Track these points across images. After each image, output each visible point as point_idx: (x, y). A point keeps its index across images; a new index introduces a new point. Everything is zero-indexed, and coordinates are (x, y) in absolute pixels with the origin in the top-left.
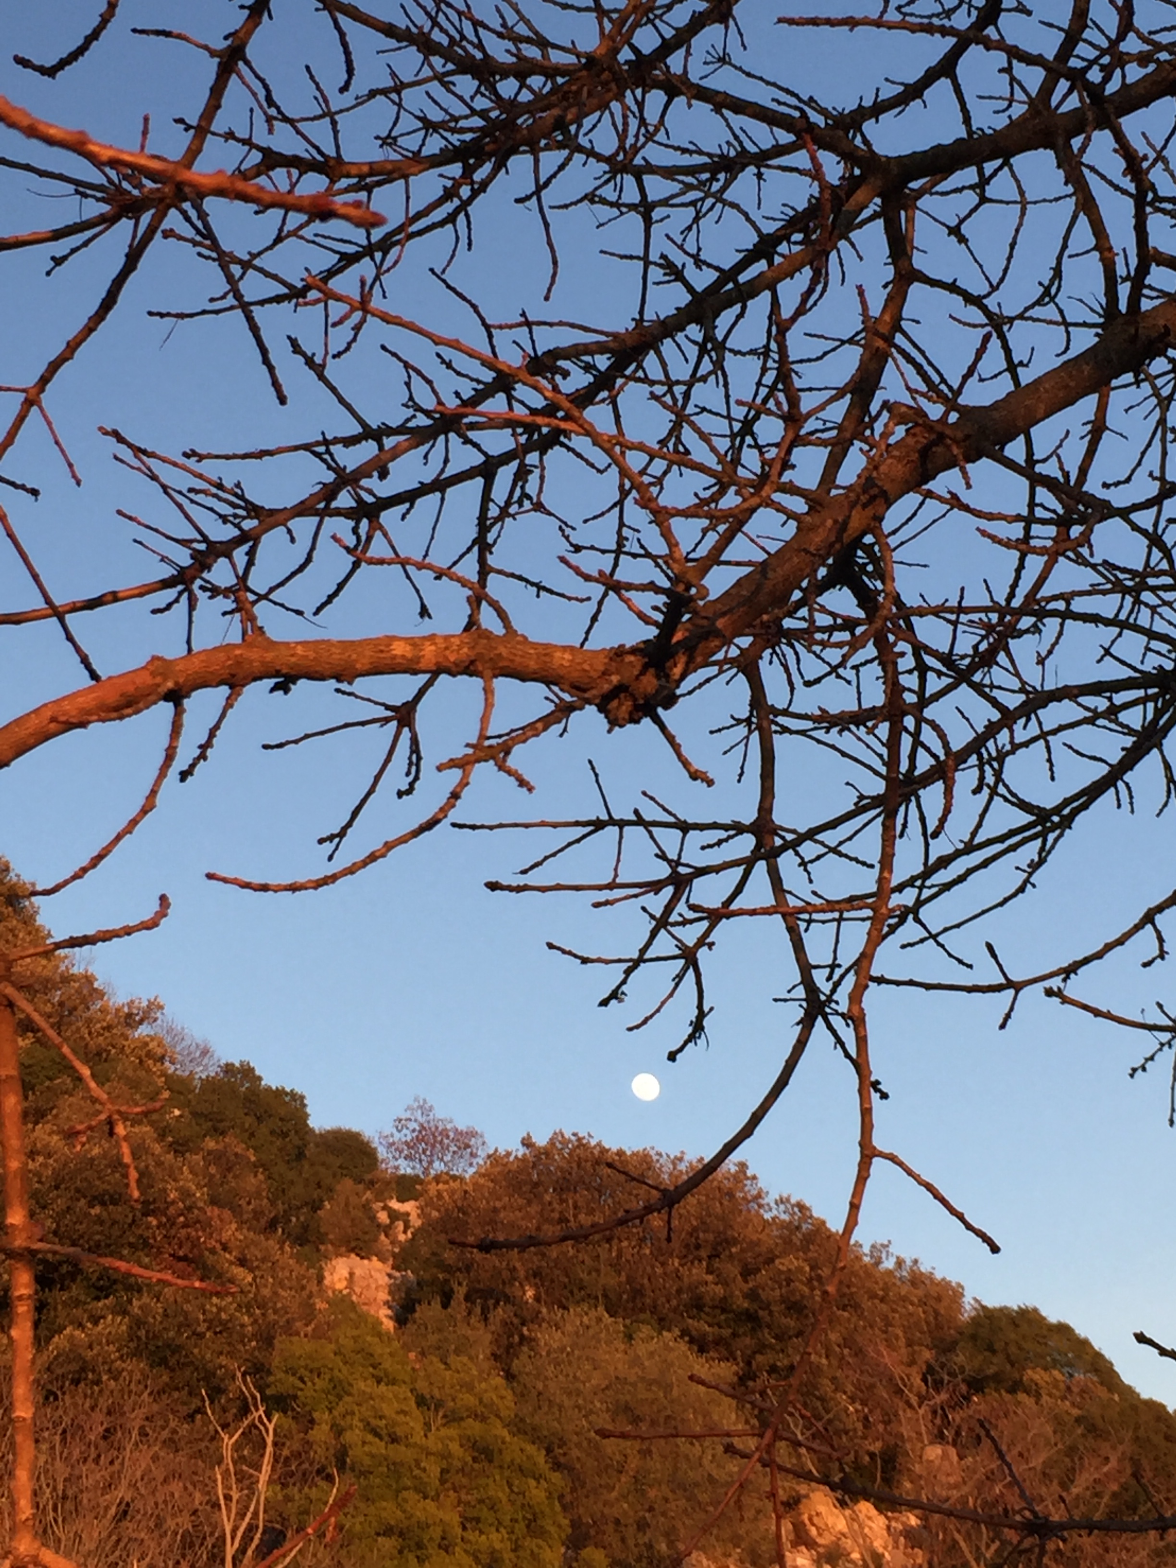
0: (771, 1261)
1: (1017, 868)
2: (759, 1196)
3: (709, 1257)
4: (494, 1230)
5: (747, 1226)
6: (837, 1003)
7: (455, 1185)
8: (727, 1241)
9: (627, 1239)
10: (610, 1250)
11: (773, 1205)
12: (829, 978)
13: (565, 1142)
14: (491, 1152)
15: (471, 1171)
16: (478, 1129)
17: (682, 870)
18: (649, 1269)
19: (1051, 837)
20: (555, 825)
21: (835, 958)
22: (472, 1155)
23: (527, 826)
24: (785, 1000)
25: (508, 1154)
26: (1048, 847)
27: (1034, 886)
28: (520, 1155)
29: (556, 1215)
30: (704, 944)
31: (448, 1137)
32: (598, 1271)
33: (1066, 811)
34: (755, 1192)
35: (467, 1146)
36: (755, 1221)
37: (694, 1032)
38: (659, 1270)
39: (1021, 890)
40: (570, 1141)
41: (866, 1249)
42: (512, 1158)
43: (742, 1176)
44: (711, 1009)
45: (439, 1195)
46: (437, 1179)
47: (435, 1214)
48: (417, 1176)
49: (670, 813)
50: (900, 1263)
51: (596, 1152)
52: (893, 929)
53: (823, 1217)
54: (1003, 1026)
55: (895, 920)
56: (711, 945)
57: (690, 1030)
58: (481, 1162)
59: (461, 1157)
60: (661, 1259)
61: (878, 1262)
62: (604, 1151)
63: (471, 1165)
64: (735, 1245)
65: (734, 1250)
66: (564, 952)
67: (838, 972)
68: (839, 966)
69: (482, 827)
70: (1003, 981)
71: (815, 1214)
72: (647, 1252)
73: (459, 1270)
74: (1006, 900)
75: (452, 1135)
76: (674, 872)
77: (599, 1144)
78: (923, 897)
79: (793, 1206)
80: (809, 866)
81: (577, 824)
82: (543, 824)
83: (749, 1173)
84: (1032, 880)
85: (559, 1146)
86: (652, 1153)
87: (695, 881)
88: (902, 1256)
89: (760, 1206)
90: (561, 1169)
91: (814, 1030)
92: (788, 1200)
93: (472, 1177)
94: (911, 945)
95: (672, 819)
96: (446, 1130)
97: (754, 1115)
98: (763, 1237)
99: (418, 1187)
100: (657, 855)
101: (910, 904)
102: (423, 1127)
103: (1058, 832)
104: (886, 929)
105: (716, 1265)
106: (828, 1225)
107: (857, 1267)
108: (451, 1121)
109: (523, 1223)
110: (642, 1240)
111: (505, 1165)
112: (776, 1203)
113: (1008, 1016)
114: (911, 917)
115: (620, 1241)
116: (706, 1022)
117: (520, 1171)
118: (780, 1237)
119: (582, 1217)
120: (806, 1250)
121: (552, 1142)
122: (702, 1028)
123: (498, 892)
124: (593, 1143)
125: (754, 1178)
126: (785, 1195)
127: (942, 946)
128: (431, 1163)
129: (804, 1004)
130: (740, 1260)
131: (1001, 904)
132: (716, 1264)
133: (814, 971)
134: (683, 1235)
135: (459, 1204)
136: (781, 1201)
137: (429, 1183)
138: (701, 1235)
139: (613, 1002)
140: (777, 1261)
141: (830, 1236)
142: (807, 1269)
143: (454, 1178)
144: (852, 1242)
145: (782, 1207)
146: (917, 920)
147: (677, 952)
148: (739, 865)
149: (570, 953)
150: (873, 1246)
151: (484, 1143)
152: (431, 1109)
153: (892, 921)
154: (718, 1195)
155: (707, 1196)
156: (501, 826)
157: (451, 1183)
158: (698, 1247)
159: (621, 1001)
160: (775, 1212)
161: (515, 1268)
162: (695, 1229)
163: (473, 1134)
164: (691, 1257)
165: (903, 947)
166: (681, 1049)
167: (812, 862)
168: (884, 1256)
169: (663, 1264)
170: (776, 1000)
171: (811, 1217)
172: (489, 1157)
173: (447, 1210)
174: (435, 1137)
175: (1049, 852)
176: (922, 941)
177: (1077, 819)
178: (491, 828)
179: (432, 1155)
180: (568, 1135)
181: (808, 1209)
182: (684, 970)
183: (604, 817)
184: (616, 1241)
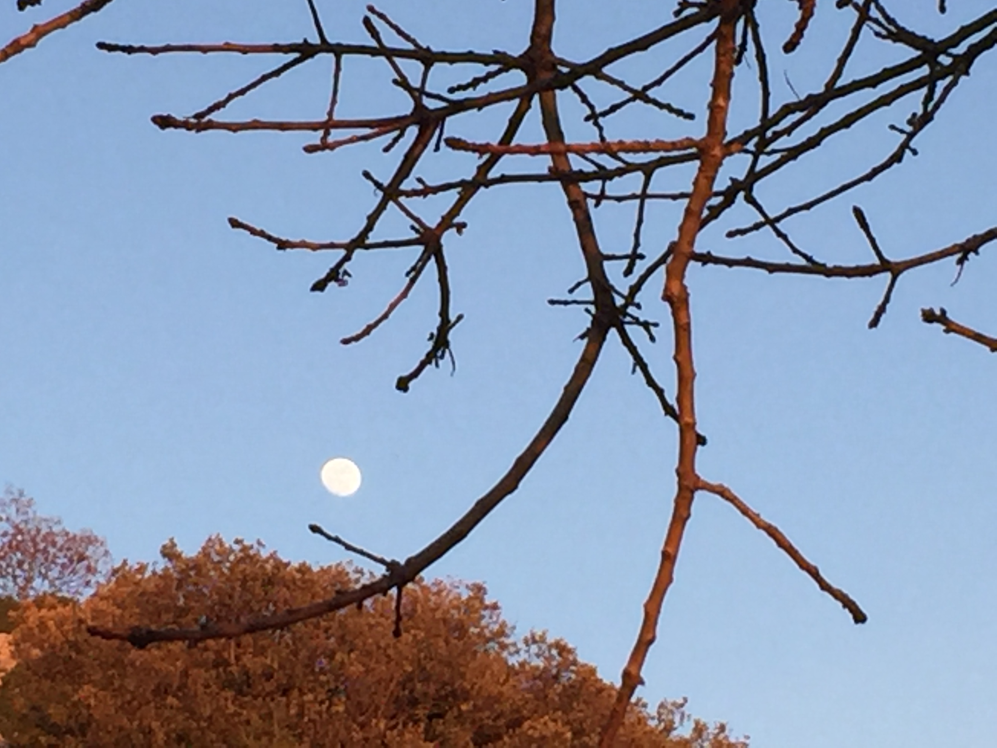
0: (517, 723)
1: (893, 127)
2: (502, 633)
3: (430, 718)
4: (122, 676)
5: (483, 675)
6: (638, 306)
7: (66, 611)
8: (453, 693)
9: (311, 690)
10: (288, 706)
11: (521, 645)
12: (628, 272)
13: (225, 553)
14: (117, 565)
15: (90, 591)
16: (98, 533)
17: (431, 104)
18: (343, 733)
19: (941, 85)
20: (245, 50)
21: (637, 244)
22: (89, 569)
23: (205, 50)
24: (566, 303)
25: (142, 569)
26: (937, 96)
27: (915, 152)
28: (159, 570)
29: (211, 656)
30: (451, 226)
31: (54, 544)
32: (270, 734)
33: (961, 49)
34: (496, 627)
35: (82, 558)
36: (496, 667)
37: (435, 348)
38: (357, 736)
39: (897, 158)
40: (232, 551)
41: (652, 710)
42: (148, 574)
43: (477, 604)
44: (460, 318)
45: (42, 625)
46: (40, 602)
47: (36, 652)
48: (10, 598)
49: (407, 38)
50: (699, 730)
51: (269, 567)
52: (715, 212)
53: (592, 664)
54: (874, 323)
55: (720, 199)
56: (461, 227)
57: (430, 345)
58: (102, 580)
59: (74, 572)
60: (361, 719)
61: (669, 729)
62: (280, 566)
63: (88, 583)
64: (466, 700)
65: (464, 707)
66: (253, 232)
67: (640, 267)
68: (642, 257)
69: (142, 49)
70: (877, 261)
71: (581, 660)
72: (341, 708)
73: (70, 731)
74: (876, 172)
75: (60, 541)
76: (419, 107)
77: (273, 556)
78: (759, 167)
79: (550, 647)
80: (601, 120)
81: (276, 48)
82: (228, 48)
83: (488, 600)
84: (912, 144)
85: (216, 558)
86: (350, 569)
87: (448, 120)
88: (703, 720)
89: (504, 647)
90: (219, 591)
91: (605, 345)
92: (543, 639)
93: (89, 602)
94: (742, 232)
95: (410, 46)
96: (51, 533)
97: (520, 461)
98: (504, 689)
99: (12, 613)
100: (395, 82)
101: (741, 177)
102: (20, 531)
103: (949, 79)
104: (706, 213)
105: (440, 728)
106: (599, 675)
107: (639, 734)
108: (59, 522)
109: (165, 666)
110: (333, 692)
111: (137, 584)
112: (526, 642)
113: (881, 310)
114: (741, 195)
115: (302, 693)
116: (451, 336)
117: (160, 592)
118: (530, 690)
119: (247, 660)
120: (566, 709)
121: (205, 553)
122: (446, 344)
123: (171, 130)
124: (264, 554)
125: (495, 607)
126: (539, 633)
127: (784, 237)
128: (29, 580)
129: (592, 308)
130: (473, 722)
131: (869, 177)
132: (439, 726)
133: (606, 264)
134: (392, 686)
135: (71, 638)
136: (532, 640)
137: (27, 608)
138: (419, 686)
139: (332, 285)
140: (526, 724)
141: (601, 689)
142: (569, 735)
143: (64, 602)
144: (633, 700)
145: (534, 649)
146: (750, 200)
147: (414, 235)
148: (509, 99)
149: (262, 234)
150: (662, 706)
151: (106, 553)
152: (30, 503)
153: (716, 201)
154: (443, 630)
155: (428, 631)
156: (168, 49)
157: (60, 609)
158: (414, 703)
159: (343, 283)
160: (523, 656)
161: (151, 731)
162: (410, 678)
163: (90, 540)
164: (402, 719)
165: (731, 235)
166: (415, 374)
167: (604, 114)
168: (677, 719)
169: (362, 726)
170: (552, 302)
171: (575, 663)
172: (115, 572)
173: (53, 646)
174: (35, 544)
175: (937, 107)
176: (757, 227)
177: (977, 61)
178: (154, 51)
179: (31, 569)
180: (228, 543)
181: (570, 651)
182: (424, 260)
183: (315, 40)
184: (295, 693)
